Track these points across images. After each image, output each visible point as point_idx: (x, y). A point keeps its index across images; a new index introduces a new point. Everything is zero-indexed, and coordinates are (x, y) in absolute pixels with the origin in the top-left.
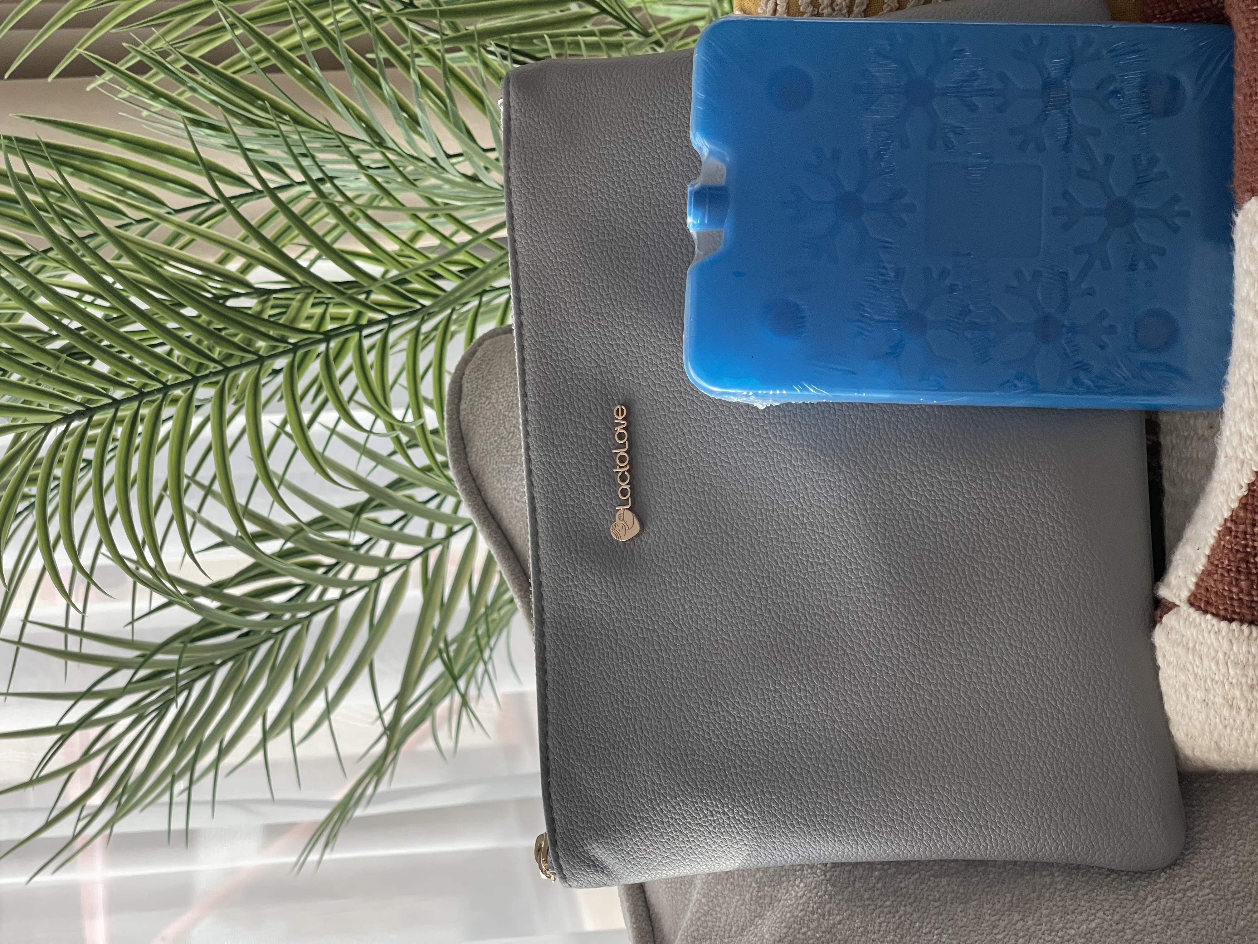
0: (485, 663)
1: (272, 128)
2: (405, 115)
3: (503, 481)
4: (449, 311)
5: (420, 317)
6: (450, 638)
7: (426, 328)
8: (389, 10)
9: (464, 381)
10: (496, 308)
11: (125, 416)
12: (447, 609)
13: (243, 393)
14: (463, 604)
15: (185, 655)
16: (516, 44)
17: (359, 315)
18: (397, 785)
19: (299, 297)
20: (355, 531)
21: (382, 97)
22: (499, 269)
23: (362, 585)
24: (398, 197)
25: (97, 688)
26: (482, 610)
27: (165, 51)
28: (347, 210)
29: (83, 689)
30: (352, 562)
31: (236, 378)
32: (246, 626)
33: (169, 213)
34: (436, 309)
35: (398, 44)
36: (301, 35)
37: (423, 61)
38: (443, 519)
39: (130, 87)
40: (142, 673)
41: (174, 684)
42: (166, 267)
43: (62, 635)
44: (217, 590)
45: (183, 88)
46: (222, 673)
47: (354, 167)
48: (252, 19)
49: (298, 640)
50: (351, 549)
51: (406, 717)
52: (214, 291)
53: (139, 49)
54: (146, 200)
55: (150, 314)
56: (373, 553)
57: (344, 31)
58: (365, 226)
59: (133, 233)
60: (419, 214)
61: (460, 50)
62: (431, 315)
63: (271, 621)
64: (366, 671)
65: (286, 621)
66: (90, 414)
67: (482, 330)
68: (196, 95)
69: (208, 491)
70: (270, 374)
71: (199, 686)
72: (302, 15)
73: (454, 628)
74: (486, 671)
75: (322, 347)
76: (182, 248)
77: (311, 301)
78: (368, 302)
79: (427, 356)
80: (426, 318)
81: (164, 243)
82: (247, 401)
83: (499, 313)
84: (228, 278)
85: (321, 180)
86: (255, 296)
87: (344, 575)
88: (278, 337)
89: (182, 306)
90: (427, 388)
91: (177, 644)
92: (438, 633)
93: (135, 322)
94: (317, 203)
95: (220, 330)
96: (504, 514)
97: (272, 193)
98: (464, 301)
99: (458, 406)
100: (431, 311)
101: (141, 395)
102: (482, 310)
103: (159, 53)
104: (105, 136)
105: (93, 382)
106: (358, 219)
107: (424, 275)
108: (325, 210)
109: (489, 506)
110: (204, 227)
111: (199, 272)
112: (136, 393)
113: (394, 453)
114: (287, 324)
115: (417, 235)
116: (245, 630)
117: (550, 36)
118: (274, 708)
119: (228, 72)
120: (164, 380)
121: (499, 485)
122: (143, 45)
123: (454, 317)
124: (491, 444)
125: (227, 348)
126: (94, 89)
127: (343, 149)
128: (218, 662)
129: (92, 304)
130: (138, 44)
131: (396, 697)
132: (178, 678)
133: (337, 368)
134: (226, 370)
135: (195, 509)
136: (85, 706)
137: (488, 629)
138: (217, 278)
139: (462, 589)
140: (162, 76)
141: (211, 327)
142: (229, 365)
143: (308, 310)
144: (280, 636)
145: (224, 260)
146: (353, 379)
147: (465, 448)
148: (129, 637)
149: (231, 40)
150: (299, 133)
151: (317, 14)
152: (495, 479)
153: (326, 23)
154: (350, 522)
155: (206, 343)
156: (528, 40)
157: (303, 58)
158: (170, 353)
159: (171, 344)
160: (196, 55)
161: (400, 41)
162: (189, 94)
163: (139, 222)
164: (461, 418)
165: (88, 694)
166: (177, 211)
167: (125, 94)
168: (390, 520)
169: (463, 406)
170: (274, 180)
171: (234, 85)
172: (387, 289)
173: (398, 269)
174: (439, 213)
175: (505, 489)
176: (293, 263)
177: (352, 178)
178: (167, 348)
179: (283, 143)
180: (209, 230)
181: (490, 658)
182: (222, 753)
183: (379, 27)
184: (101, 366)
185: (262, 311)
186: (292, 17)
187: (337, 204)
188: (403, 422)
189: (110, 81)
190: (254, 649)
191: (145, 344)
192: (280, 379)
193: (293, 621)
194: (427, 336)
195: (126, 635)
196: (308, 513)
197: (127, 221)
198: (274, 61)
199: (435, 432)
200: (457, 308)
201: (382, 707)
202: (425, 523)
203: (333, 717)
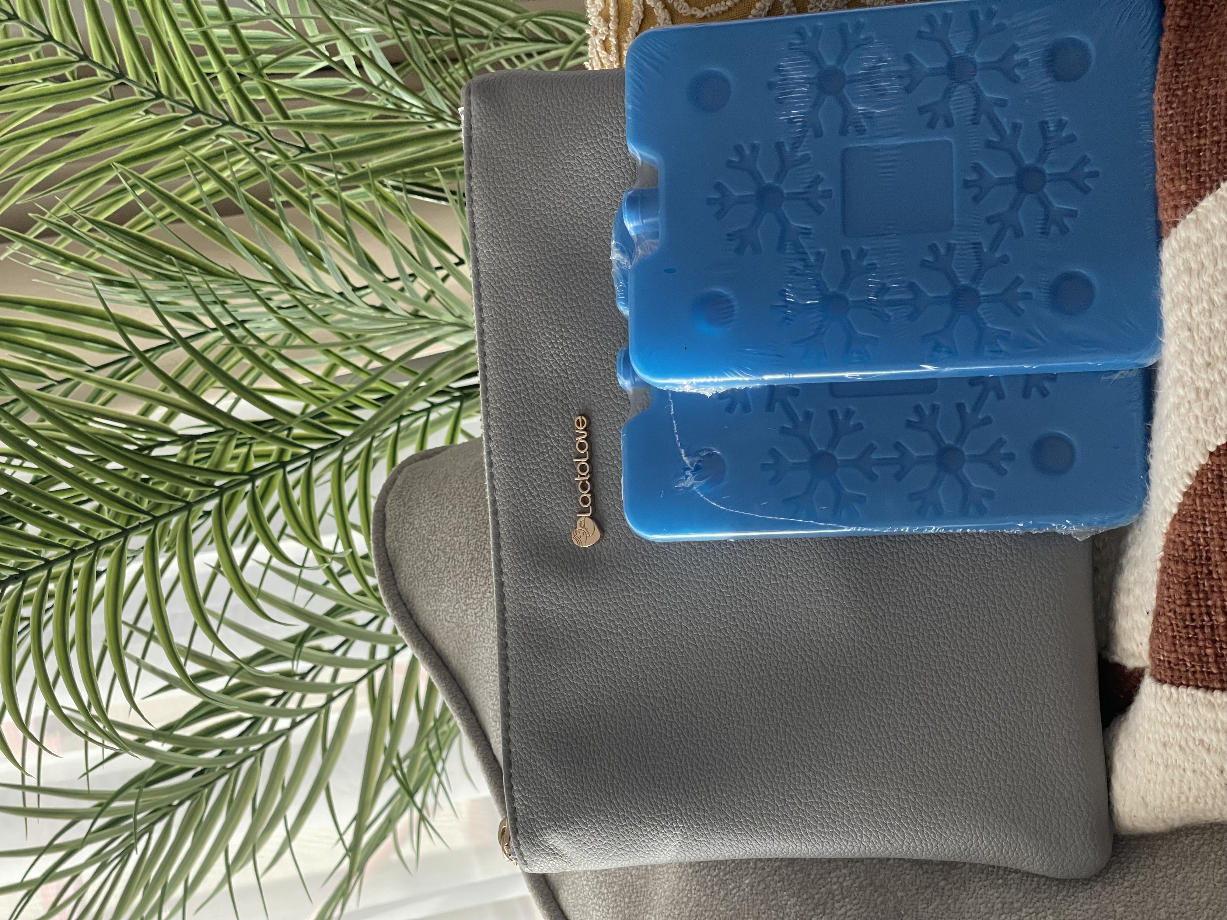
0: (439, 775)
1: (181, 279)
2: (310, 253)
3: (433, 604)
4: (368, 440)
5: (341, 448)
6: (402, 754)
7: (348, 458)
8: (286, 157)
9: (387, 510)
10: (415, 432)
11: (60, 573)
12: (397, 726)
13: (174, 540)
14: (412, 718)
15: (141, 800)
16: (410, 177)
17: (282, 452)
18: (365, 903)
19: (222, 440)
20: (298, 660)
21: (285, 239)
22: (414, 394)
23: (311, 713)
24: (309, 334)
25: (58, 842)
26: (432, 724)
27: (71, 217)
28: (260, 352)
29: (44, 843)
30: (299, 691)
31: (166, 525)
32: (200, 765)
33: (89, 371)
34: (356, 439)
35: (297, 188)
36: (201, 190)
37: (323, 201)
38: (384, 640)
39: (40, 255)
40: (101, 822)
41: (133, 830)
42: (90, 424)
43: (19, 792)
44: (168, 733)
45: (92, 250)
46: (180, 814)
47: (263, 309)
48: (153, 178)
49: (252, 772)
50: (297, 678)
51: (366, 838)
52: (139, 443)
53: (46, 217)
54: (66, 361)
55: (74, 472)
56: (319, 680)
57: (242, 181)
58: (279, 365)
59: (56, 394)
60: (333, 349)
61: (357, 187)
62: (353, 445)
63: (224, 757)
64: (322, 796)
65: (239, 755)
66: (23, 578)
67: (403, 455)
68: (105, 256)
69: (150, 637)
70: (201, 517)
71: (159, 828)
72: (201, 169)
73: (406, 745)
74: (440, 782)
75: (248, 487)
76: (104, 404)
77: (234, 443)
78: (290, 439)
79: (351, 486)
80: (347, 448)
81: (87, 401)
82: (178, 548)
83: (418, 436)
84: (151, 428)
85: (232, 325)
86: (180, 443)
87: (292, 705)
88: (204, 482)
89: (108, 461)
90: (354, 516)
91: (133, 790)
92: (391, 750)
93: (60, 482)
94: (232, 349)
95: (146, 481)
96: (436, 635)
97: (185, 343)
98: (383, 428)
99: (383, 533)
100: (352, 441)
101: (73, 554)
102: (401, 435)
103: (64, 220)
104: (19, 304)
105: (25, 545)
106: (273, 360)
107: (341, 406)
108: (240, 355)
109: (421, 628)
110: (124, 381)
111: (124, 426)
112: (67, 552)
113: (327, 583)
114: (212, 468)
115: (333, 368)
116: (199, 769)
117: (440, 168)
118: (235, 842)
119: (135, 231)
120: (95, 537)
121: (429, 608)
122: (49, 214)
123: (375, 444)
124: (418, 568)
125: (154, 498)
126: (6, 258)
127: (251, 293)
128: (176, 802)
129: (20, 467)
130: (44, 214)
131: (355, 819)
132: (136, 823)
133: (264, 507)
134: (155, 520)
135: (139, 656)
136: (48, 860)
137: (439, 742)
138: (141, 429)
139: (410, 702)
140: (70, 241)
141: (138, 480)
142: (158, 514)
143: (232, 451)
144: (235, 770)
145: (146, 412)
146: (281, 517)
147: (393, 574)
148: (85, 788)
149: (133, 202)
150: (206, 282)
151: (216, 167)
152: (424, 602)
153: (225, 174)
154: (293, 652)
155: (134, 495)
156: (422, 172)
157: (204, 210)
158: (99, 509)
159: (98, 500)
160: (102, 218)
161: (299, 184)
162: (98, 255)
163: (61, 382)
164: (387, 545)
165: (50, 848)
166: (98, 368)
167: (36, 261)
168: (333, 646)
169: (388, 534)
170: (186, 329)
171: (142, 242)
172: (306, 424)
173: (315, 404)
174: (351, 346)
175: (435, 611)
176: (212, 408)
177: (264, 320)
178: (95, 503)
179: (191, 293)
180: (129, 384)
181: (443, 769)
182: (188, 891)
183: (276, 173)
184: (32, 530)
185: (186, 459)
186: (190, 173)
187: (250, 348)
188: (334, 553)
189: (19, 250)
190: (211, 786)
191: (71, 502)
192: (209, 523)
193: (246, 754)
194: (351, 464)
195: (81, 786)
196: (251, 648)
197: (49, 382)
198: (178, 216)
199: (366, 557)
200: (377, 435)
201: (342, 830)
202: (367, 646)
203: (294, 844)
